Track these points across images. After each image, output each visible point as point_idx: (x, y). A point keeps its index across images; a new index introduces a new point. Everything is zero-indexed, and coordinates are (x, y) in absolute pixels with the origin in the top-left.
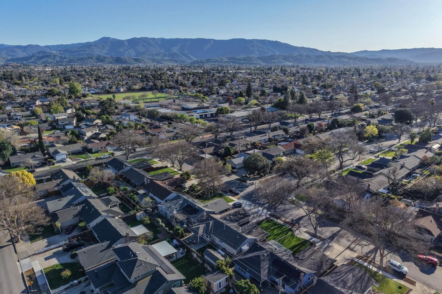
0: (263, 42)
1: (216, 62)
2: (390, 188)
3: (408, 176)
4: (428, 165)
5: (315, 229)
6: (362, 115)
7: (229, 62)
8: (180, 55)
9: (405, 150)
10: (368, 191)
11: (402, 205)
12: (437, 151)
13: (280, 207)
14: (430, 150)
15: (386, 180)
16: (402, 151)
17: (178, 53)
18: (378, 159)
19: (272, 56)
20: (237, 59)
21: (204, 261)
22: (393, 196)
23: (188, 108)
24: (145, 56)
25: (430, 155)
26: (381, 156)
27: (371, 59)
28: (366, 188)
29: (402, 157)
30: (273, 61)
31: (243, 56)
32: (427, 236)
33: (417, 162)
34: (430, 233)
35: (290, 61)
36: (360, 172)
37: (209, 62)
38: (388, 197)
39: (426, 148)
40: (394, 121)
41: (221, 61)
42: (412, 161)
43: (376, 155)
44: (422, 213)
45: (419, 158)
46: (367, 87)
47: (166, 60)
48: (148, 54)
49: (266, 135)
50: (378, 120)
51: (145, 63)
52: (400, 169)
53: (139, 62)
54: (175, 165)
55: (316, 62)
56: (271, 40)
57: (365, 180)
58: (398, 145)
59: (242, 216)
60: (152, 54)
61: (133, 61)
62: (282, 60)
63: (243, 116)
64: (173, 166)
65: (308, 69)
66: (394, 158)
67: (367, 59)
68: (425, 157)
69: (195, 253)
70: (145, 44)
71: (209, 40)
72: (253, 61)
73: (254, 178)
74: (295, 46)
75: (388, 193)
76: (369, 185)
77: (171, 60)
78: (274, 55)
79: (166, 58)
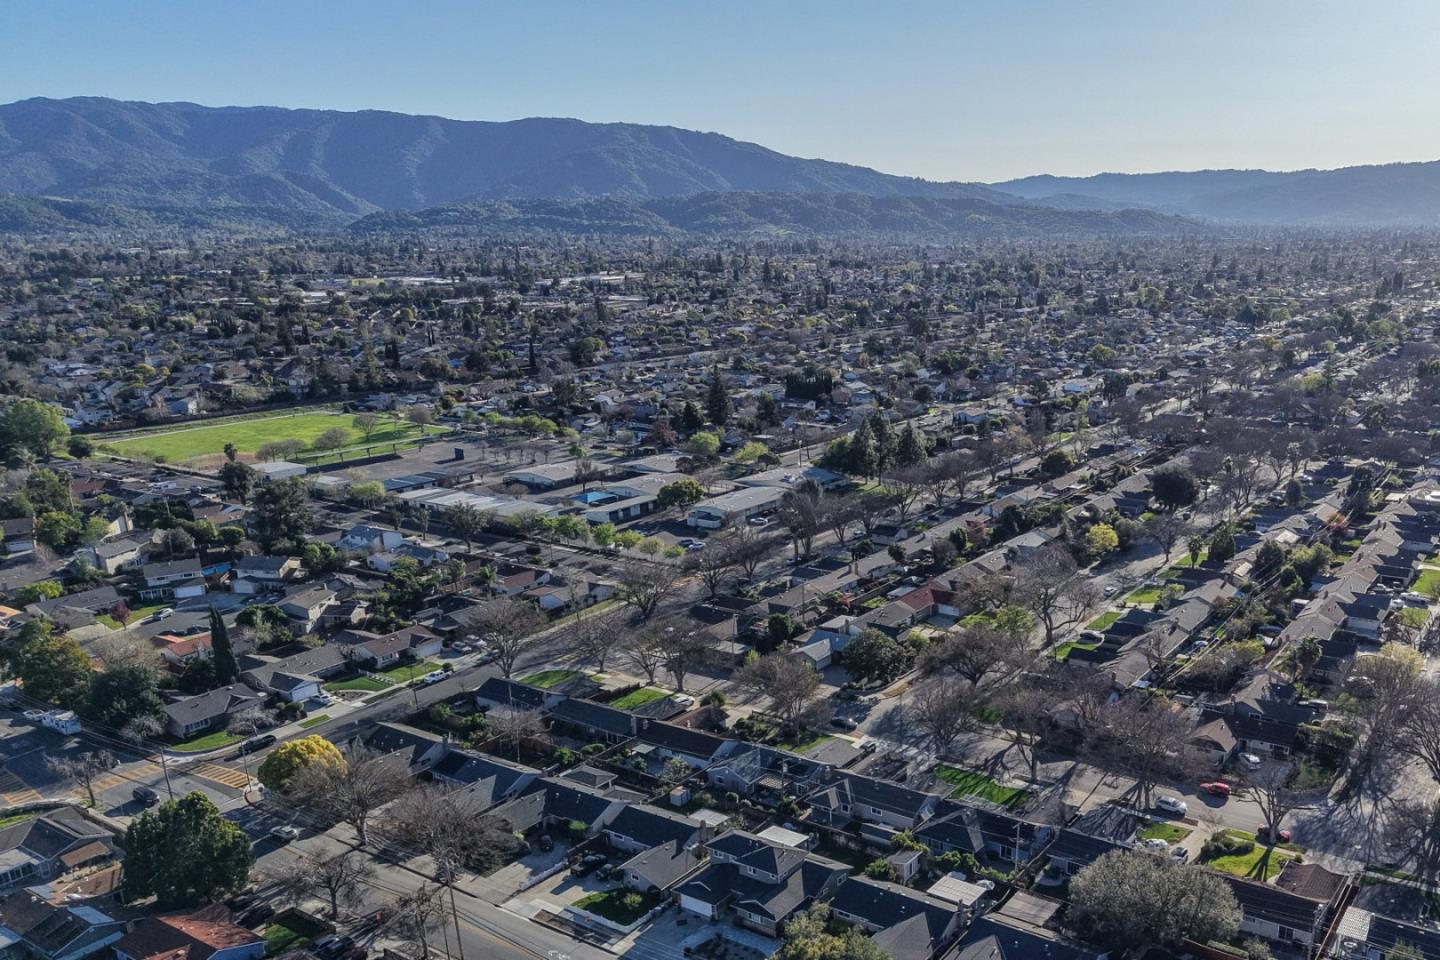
0: (661, 136)
1: (469, 222)
2: (1154, 677)
3: (1187, 646)
4: (1225, 617)
5: (1033, 768)
6: (1071, 482)
7: (527, 222)
8: (291, 186)
9: (1178, 587)
10: (1115, 688)
11: (1176, 707)
12: (1245, 581)
13: (957, 738)
14: (1230, 579)
15: (1143, 659)
16: (1172, 589)
17: (279, 176)
18: (1125, 611)
19: (704, 197)
20: (561, 212)
21: (866, 843)
22: (1160, 692)
23: (537, 481)
24: (113, 190)
25: (1231, 591)
26: (1131, 604)
27: (1068, 214)
28: (1110, 682)
29: (1175, 603)
30: (712, 219)
31: (580, 196)
32: (1214, 754)
33: (1203, 613)
34: (1218, 746)
35: (777, 221)
36: (1091, 647)
37: (434, 222)
38: (1151, 693)
39: (1222, 576)
40: (1154, 498)
41: (493, 218)
42: (1191, 614)
43: (1120, 601)
44: (1208, 717)
45: (1208, 603)
46: (1072, 361)
47: (226, 209)
48: (127, 182)
49: (849, 572)
50: (1115, 499)
51: (118, 223)
52: (1170, 634)
53: (87, 221)
54: (656, 680)
55: (877, 224)
56: (693, 128)
57: (1105, 664)
58: (1166, 568)
59: (897, 764)
60: (150, 181)
61: (56, 214)
62: (746, 218)
63: (749, 509)
64: (651, 683)
65: (859, 265)
66: (1157, 607)
67: (1056, 213)
68: (1218, 599)
69: (840, 834)
70: (102, 132)
71: (422, 121)
72: (631, 219)
73: (872, 688)
74: (789, 157)
75: (1151, 686)
76: (1114, 676)
77: (250, 213)
78: (714, 196)
79: (223, 201)
